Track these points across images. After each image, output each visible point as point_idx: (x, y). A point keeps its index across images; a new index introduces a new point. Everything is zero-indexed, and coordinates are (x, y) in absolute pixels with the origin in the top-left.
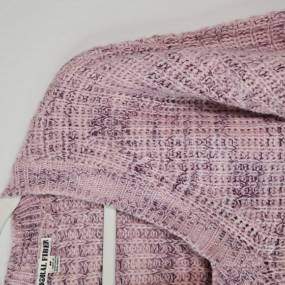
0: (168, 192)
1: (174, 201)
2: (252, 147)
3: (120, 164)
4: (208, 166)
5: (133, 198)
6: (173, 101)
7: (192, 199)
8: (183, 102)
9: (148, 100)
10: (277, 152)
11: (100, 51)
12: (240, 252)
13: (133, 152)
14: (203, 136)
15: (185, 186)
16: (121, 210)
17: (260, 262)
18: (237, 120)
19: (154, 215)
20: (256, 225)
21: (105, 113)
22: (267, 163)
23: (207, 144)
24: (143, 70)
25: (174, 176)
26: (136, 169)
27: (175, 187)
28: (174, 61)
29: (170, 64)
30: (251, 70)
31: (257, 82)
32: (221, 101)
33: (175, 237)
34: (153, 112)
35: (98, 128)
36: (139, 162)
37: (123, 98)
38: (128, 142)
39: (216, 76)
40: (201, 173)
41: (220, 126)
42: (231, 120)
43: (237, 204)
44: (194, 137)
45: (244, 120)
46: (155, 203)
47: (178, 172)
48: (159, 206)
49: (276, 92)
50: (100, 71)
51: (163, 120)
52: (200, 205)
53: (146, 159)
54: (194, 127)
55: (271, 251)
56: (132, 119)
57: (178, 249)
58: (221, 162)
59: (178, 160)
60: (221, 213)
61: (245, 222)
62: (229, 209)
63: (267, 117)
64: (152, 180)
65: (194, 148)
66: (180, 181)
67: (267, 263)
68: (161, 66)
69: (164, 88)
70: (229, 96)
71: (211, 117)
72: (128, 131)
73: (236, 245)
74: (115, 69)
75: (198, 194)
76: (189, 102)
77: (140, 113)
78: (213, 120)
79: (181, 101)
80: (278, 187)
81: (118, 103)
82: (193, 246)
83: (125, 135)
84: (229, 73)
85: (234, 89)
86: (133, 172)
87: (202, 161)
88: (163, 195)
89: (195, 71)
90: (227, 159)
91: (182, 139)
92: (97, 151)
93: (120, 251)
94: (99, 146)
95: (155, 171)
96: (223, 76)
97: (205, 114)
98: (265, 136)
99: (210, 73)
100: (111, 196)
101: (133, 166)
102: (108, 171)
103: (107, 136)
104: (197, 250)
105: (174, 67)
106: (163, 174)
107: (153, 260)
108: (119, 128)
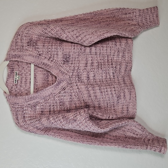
0: (47, 61)
1: (49, 63)
2: (67, 50)
3: (35, 53)
4: (57, 54)
5: (38, 62)
6: (49, 38)
7: (53, 62)
8: (52, 38)
9: (42, 37)
10: (73, 51)
11: (30, 23)
12: (64, 75)
13: (38, 50)
14: (56, 47)
15: (51, 59)
16: (35, 65)
17: (68, 77)
18: (65, 43)
19: (43, 66)
20: (68, 69)
21: (31, 40)
22: (71, 54)
23: (57, 49)
24: (41, 30)
25: (48, 57)
26: (39, 55)
27: (49, 59)
28: (48, 28)
29: (47, 28)
30: (66, 31)
31: (68, 34)
32: (60, 38)
33: (49, 72)
34: (44, 40)
35: (29, 44)
36: (40, 53)
37: (36, 36)
38: (37, 48)
39: (58, 32)
40: (55, 56)
41: (60, 44)
42: (63, 43)
43: (64, 64)
44: (53, 47)
45: (66, 43)
46: (44, 63)
47: (50, 56)
48: (45, 64)
49: (72, 37)
50: (30, 29)
51: (46, 42)
52: (55, 64)
53: (42, 52)
54: (54, 45)
55: (71, 75)
56: (38, 42)
57: (49, 74)
58: (60, 53)
59: (49, 53)
60: (60, 66)
61: (65, 68)
62: (62, 65)
63: (72, 43)
64: (43, 57)
65: (53, 50)
66: (50, 58)
67: (70, 77)
68: (45, 29)
69: (46, 34)
70: (62, 37)
71: (59, 42)
72: (37, 45)
73: (63, 73)
74: (33, 29)
75: (54, 61)
76: (53, 38)
77: (40, 40)
78: (59, 43)
79: (51, 38)
80: (74, 60)
81: (35, 37)
82: (52, 73)
83: (36, 46)
84: (61, 31)
85: (62, 36)
86: (38, 55)
87: (55, 53)
88: (46, 61)
89: (53, 30)
90: (61, 53)
91: (51, 47)
92: (29, 50)
93: (35, 75)
94: (30, 48)
95: (44, 55)
96: (60, 32)
97: (57, 41)
98: (71, 47)
99: (57, 31)
100: (33, 61)
101: (38, 54)
102: (32, 55)
103: (31, 46)
104: (53, 74)
105: (48, 29)
106: (46, 56)
107: (43, 77)
108: (35, 44)
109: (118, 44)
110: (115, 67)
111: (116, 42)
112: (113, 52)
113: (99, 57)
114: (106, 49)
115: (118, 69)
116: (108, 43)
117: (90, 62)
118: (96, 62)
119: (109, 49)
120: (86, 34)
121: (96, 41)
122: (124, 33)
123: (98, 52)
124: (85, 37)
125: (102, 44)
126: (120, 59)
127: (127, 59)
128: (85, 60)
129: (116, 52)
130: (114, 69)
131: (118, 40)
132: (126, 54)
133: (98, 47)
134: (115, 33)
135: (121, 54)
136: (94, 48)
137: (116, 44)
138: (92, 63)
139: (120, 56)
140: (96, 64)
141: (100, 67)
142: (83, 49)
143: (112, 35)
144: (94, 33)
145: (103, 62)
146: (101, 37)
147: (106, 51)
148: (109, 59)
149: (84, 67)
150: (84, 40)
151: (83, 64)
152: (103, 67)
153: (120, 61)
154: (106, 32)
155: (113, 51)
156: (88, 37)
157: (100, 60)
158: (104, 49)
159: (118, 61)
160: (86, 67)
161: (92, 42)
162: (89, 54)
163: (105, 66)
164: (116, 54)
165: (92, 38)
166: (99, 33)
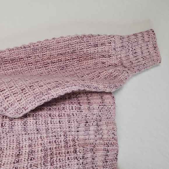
109: (84, 107)
110: (83, 157)
111: (79, 103)
112: (74, 125)
113: (47, 137)
114: (58, 120)
115: (89, 160)
116: (63, 106)
117: (27, 151)
118: (40, 149)
119: (65, 120)
120: (8, 93)
121: (31, 107)
122: (95, 85)
123: (43, 127)
124: (6, 101)
125: (50, 109)
126: (92, 137)
127: (105, 136)
128: (15, 146)
129: (83, 125)
130: (81, 161)
131: (83, 99)
132: (104, 127)
133: (40, 118)
134: (75, 85)
135: (92, 128)
136: (32, 121)
137: (79, 108)
138: (32, 152)
139: (92, 132)
140: (40, 153)
141: (49, 160)
142: (6, 125)
143: (69, 90)
144: (26, 89)
145: (55, 146)
146: (44, 97)
147: (58, 124)
148: (68, 139)
149: (13, 165)
150: (4, 106)
151: (10, 158)
152: (55, 159)
153: (91, 141)
154: (54, 84)
155: (76, 123)
156: (12, 99)
157: (49, 144)
158: (55, 120)
159: (87, 141)
160: (18, 162)
161: (24, 110)
162: (23, 133)
163: (61, 158)
164: (82, 128)
165: (23, 102)
166: (37, 90)
